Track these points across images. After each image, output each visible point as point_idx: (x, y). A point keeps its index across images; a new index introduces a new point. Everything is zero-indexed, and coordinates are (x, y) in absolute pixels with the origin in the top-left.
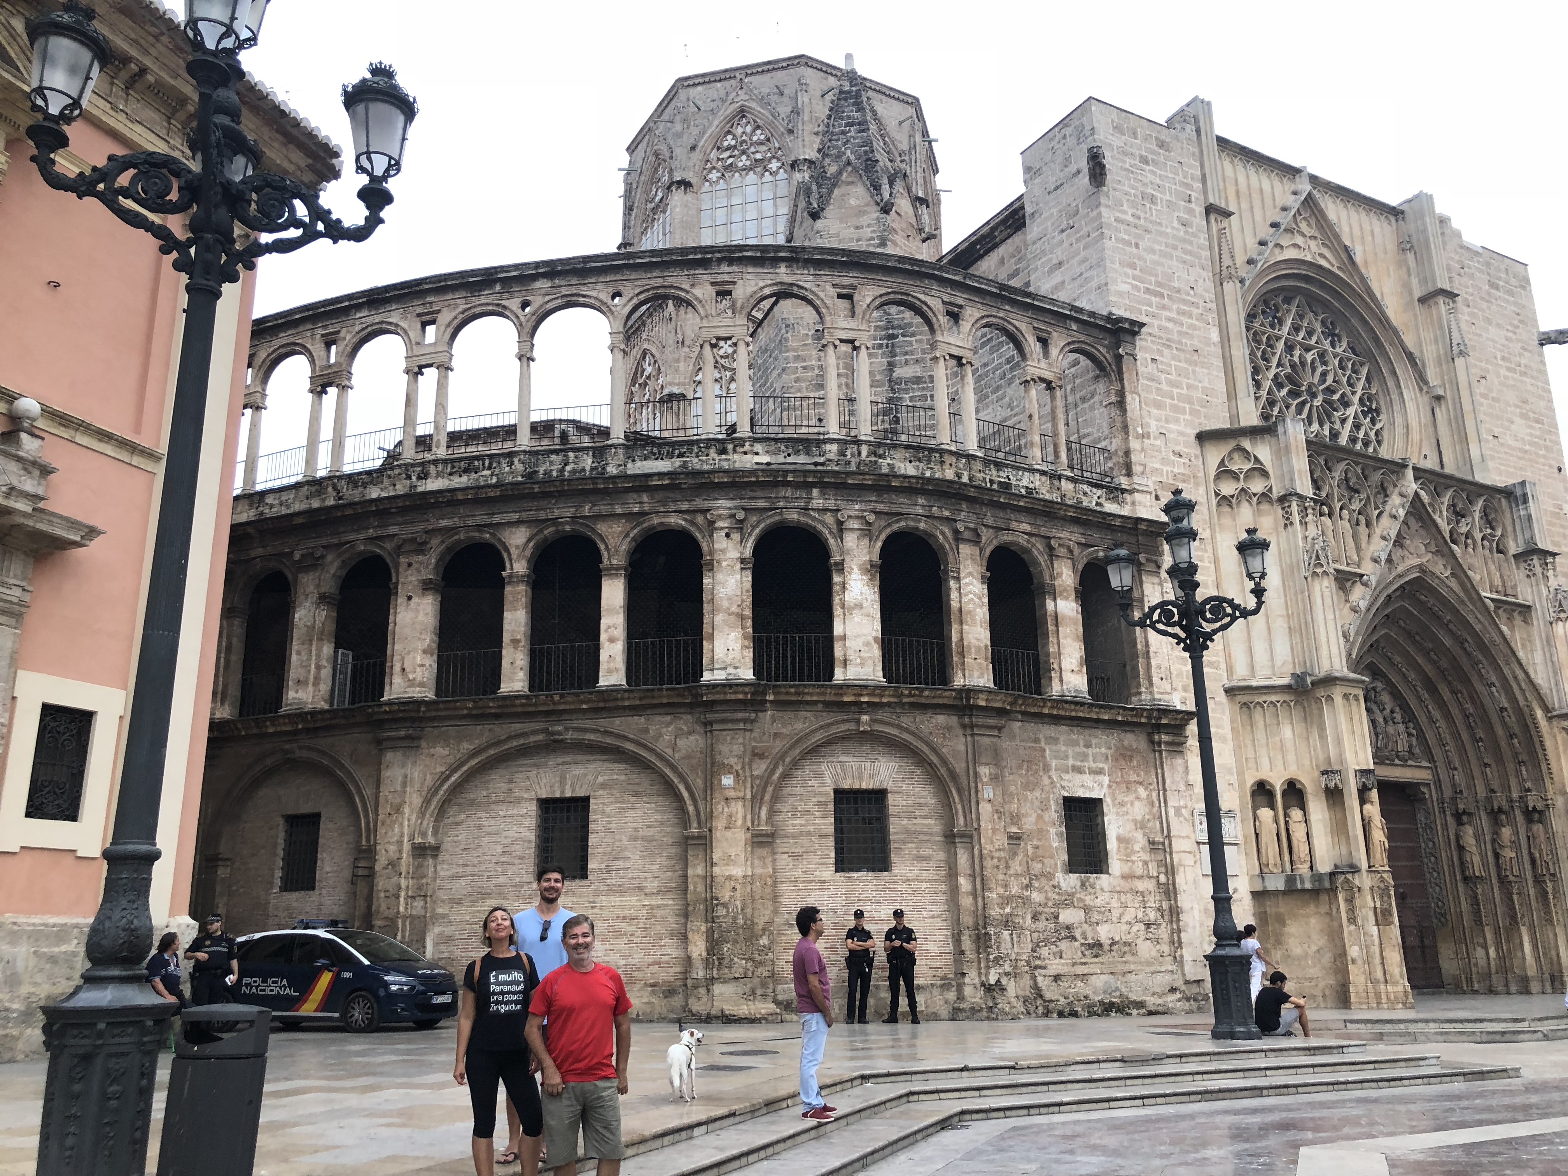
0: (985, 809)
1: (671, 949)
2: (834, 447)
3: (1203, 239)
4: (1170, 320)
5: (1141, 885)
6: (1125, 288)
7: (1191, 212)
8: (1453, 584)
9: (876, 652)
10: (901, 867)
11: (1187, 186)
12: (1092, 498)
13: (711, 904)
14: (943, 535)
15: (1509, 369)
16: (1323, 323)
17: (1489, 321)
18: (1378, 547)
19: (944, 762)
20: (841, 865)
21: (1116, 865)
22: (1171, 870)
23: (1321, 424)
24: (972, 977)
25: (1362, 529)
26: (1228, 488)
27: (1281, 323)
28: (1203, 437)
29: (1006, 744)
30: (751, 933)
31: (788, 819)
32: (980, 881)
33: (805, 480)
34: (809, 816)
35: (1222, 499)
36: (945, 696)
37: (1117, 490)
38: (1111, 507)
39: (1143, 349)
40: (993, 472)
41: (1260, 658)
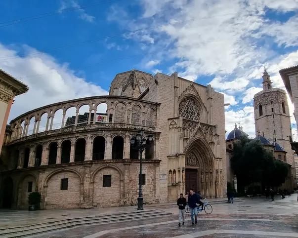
0: (126, 176)
1: (78, 199)
2: (107, 125)
3: (173, 91)
5: (150, 186)
7: (172, 87)
8: (204, 140)
9: (111, 155)
10: (112, 186)
12: (150, 129)
13: (84, 192)
14: (123, 136)
17: (217, 102)
18: (192, 135)
19: (120, 170)
20: (104, 186)
21: (146, 183)
22: (155, 184)
24: (122, 201)
25: (191, 132)
26: (171, 127)
28: (168, 119)
29: (131, 166)
30: (89, 196)
31: (96, 180)
32: (124, 187)
33: (102, 130)
34: (99, 179)
35: (170, 128)
36: (121, 161)
37: (154, 128)
38: (152, 131)
39: (161, 107)
40: (133, 127)
41: (173, 152)
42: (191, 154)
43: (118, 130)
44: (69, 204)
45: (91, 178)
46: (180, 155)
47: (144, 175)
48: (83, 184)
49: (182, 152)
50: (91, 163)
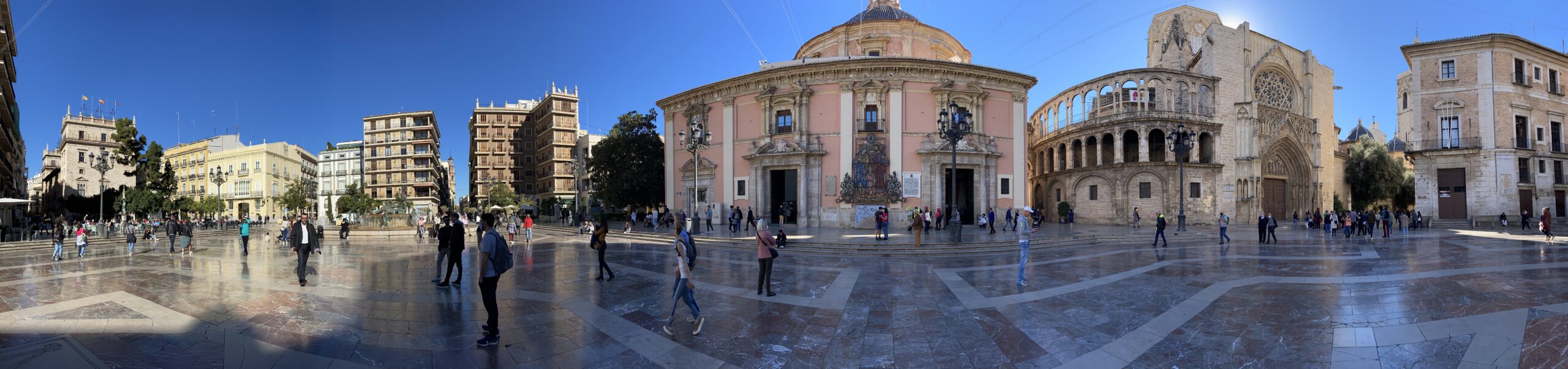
0: (1170, 186)
1: (1110, 212)
4: (1229, 75)
5: (1207, 200)
6: (1219, 70)
7: (1240, 51)
8: (1295, 139)
9: (1148, 155)
10: (1152, 197)
11: (1239, 43)
12: (1204, 119)
13: (1116, 204)
14: (1163, 130)
18: (1275, 130)
19: (1162, 176)
20: (1140, 196)
21: (1202, 197)
22: (1215, 197)
25: (1273, 126)
26: (1240, 116)
27: (1268, 77)
28: (1235, 105)
29: (1177, 171)
30: (1123, 210)
31: (1130, 188)
32: (1169, 200)
33: (1133, 121)
34: (1135, 189)
35: (1238, 119)
36: (1162, 163)
37: (1211, 117)
38: (1209, 121)
39: (1221, 84)
40: (1178, 115)
41: (1243, 153)
42: (1277, 158)
43: (1155, 120)
44: (1100, 218)
45: (1123, 186)
46: (1253, 158)
47: (1198, 184)
48: (1114, 194)
49: (1257, 156)
50: (1123, 165)
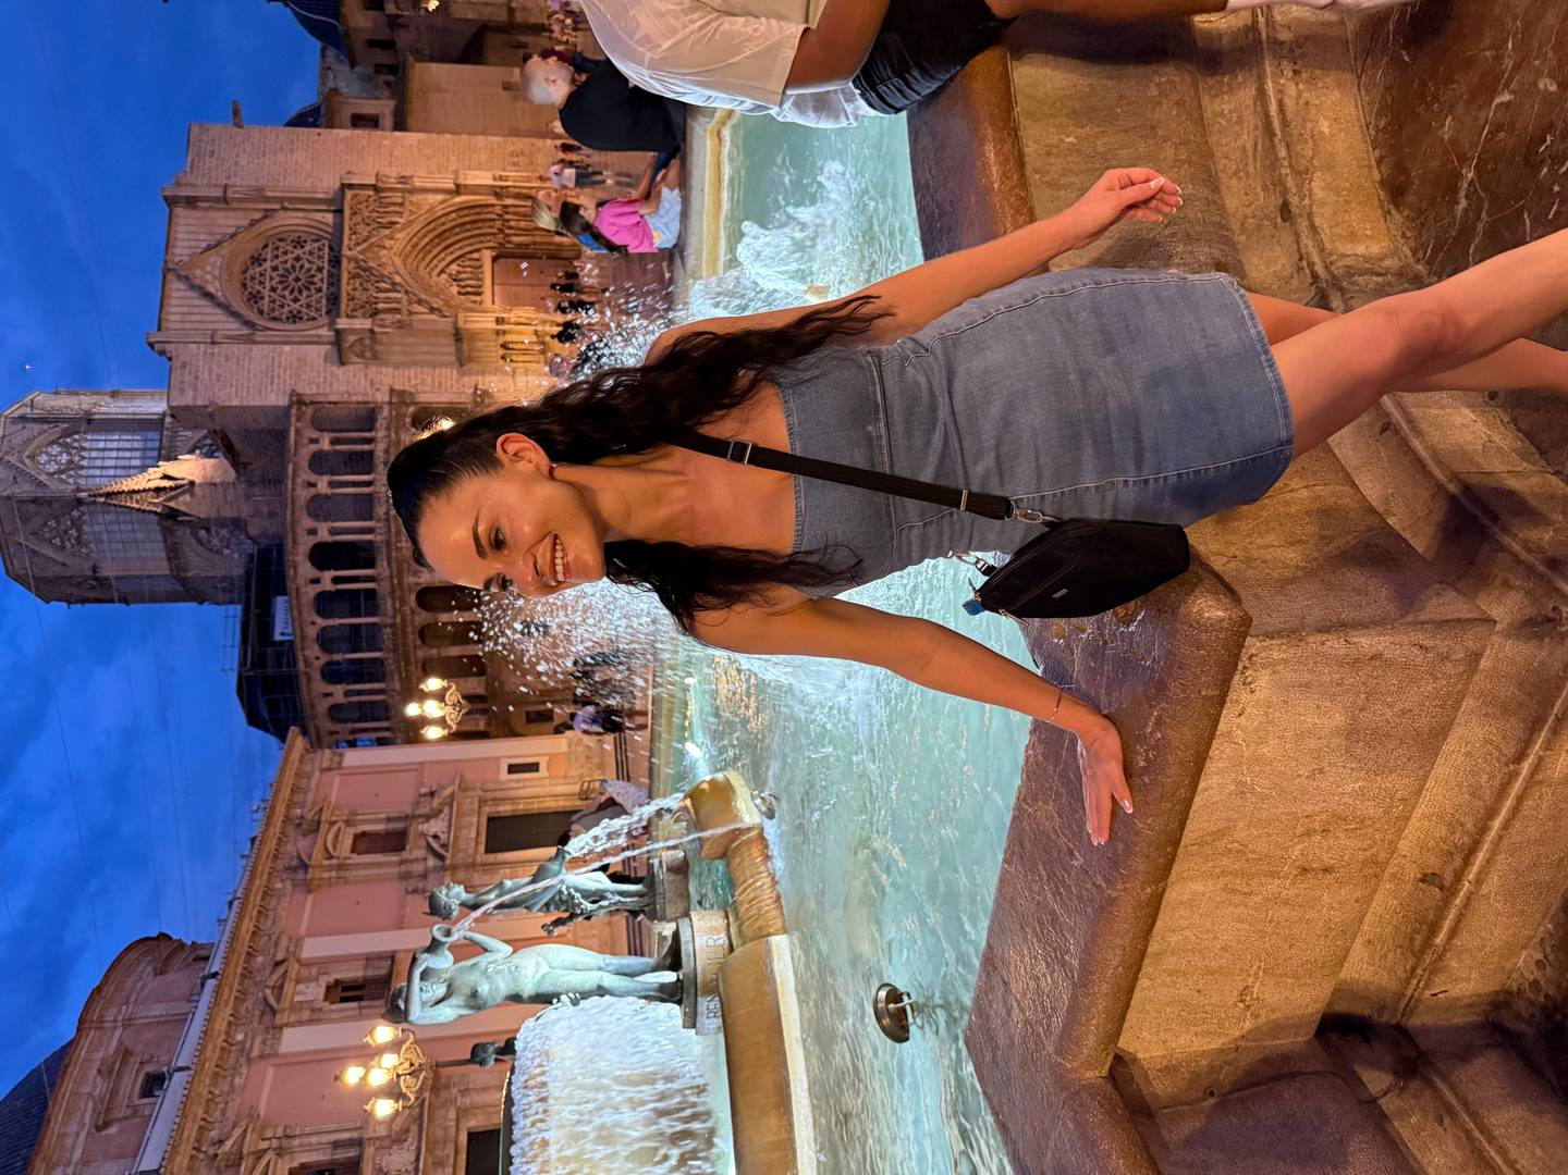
3: (235, 348)
4: (285, 373)
6: (273, 396)
7: (220, 354)
11: (205, 353)
15: (264, 156)
16: (253, 264)
17: (236, 163)
23: (313, 276)
27: (259, 292)
28: (342, 362)
35: (374, 357)
